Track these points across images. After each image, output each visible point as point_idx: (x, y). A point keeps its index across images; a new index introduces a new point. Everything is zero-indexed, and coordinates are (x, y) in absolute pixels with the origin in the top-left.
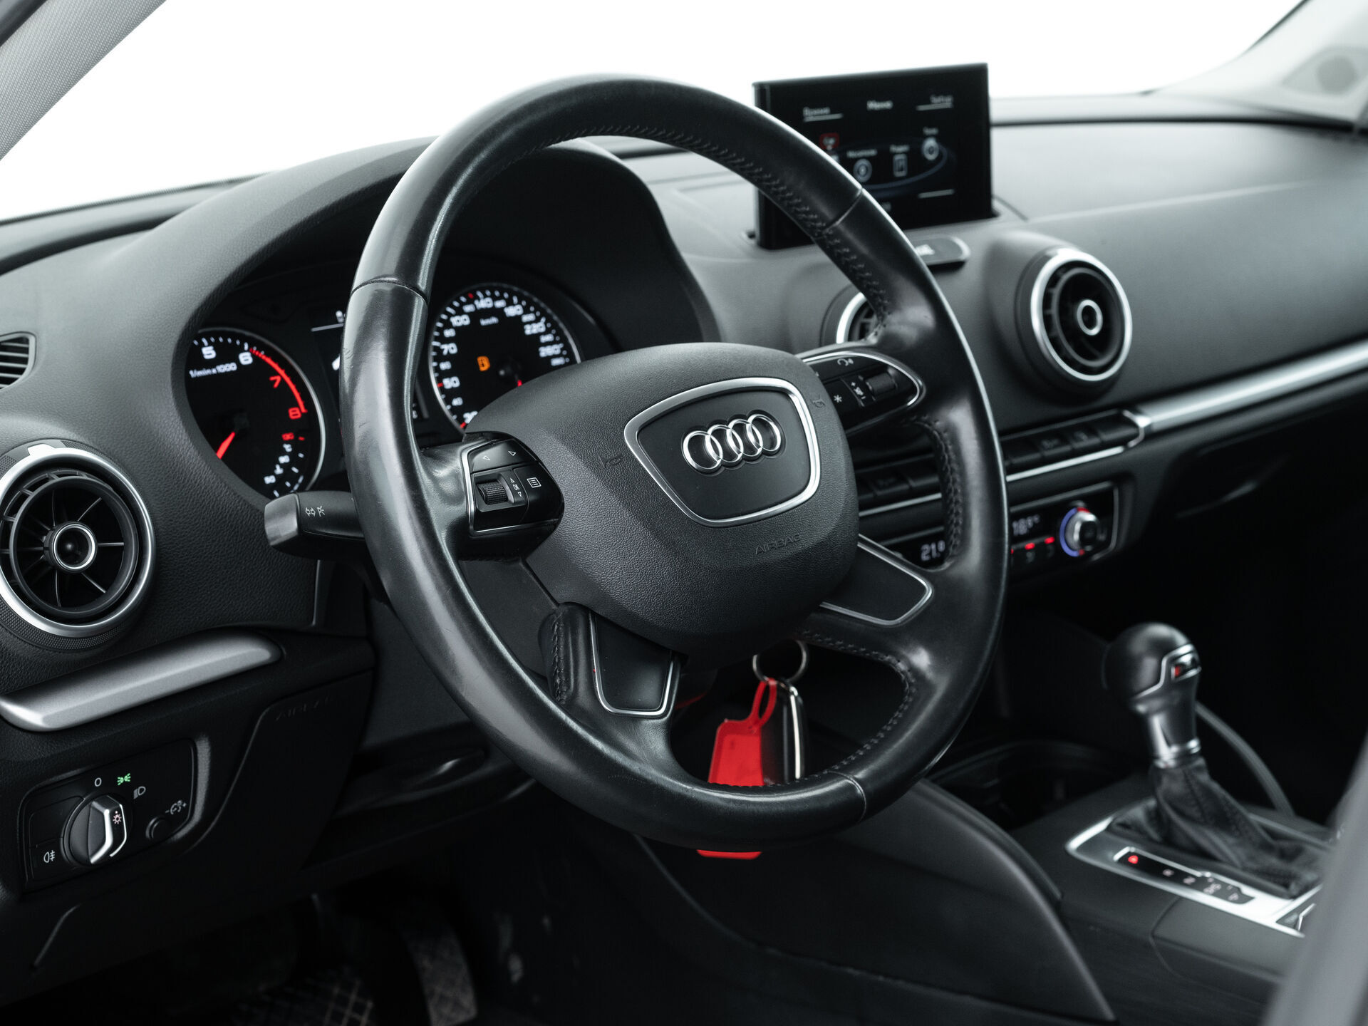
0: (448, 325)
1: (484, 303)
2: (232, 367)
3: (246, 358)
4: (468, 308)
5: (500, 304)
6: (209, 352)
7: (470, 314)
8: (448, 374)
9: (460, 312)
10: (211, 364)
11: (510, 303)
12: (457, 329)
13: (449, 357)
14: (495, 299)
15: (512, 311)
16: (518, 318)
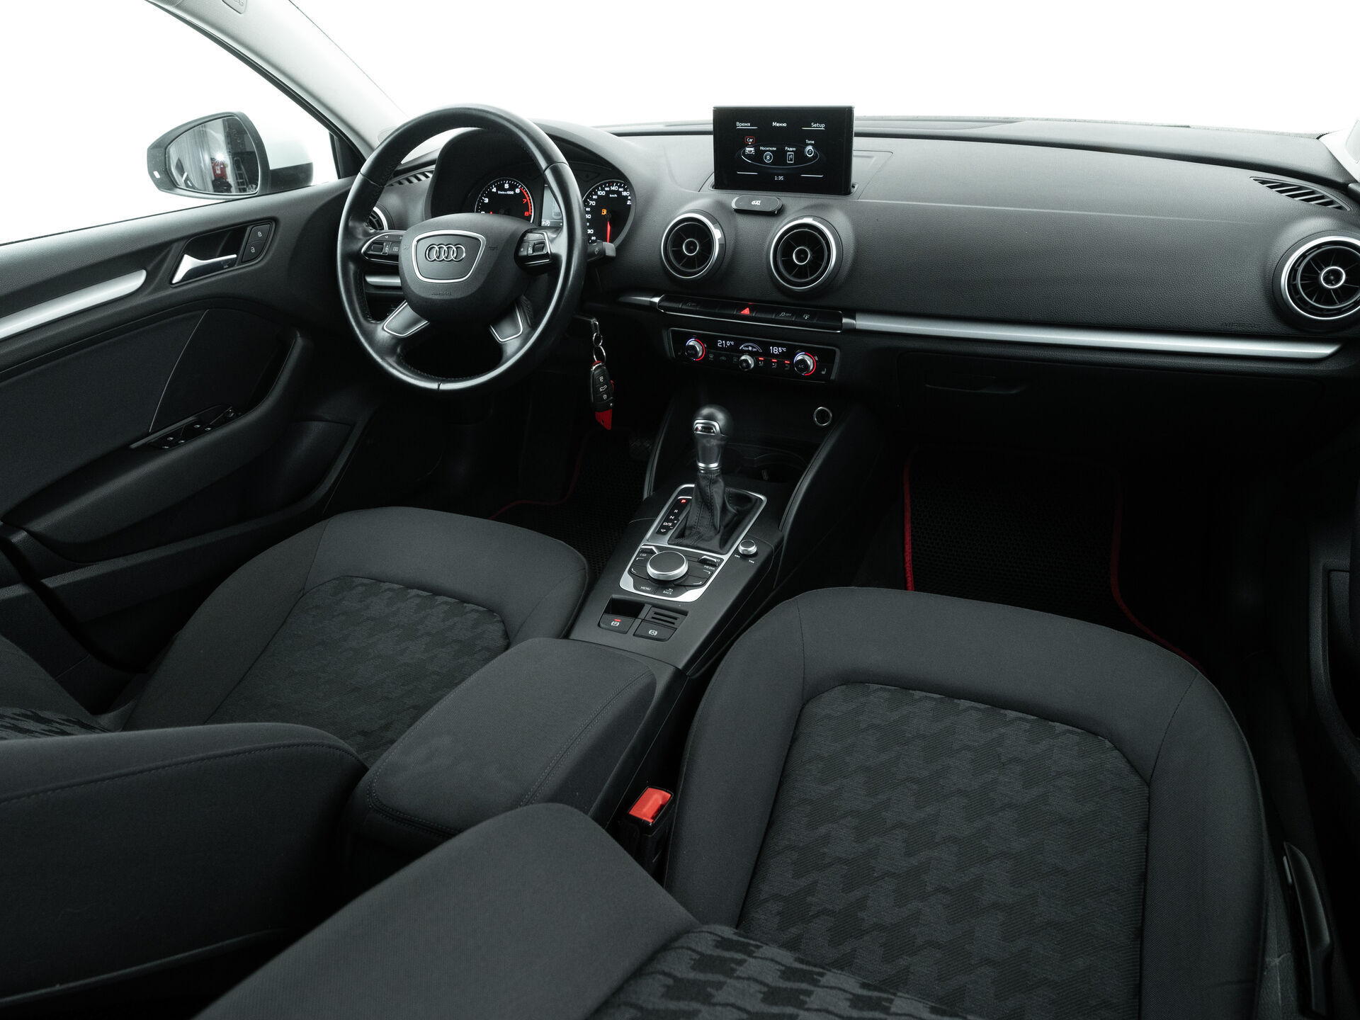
0: (596, 194)
1: (614, 188)
2: (512, 193)
3: (518, 191)
4: (607, 189)
5: (620, 190)
6: (507, 186)
7: (606, 191)
8: (588, 213)
9: (603, 190)
10: (506, 190)
11: (625, 190)
12: (598, 196)
13: (591, 207)
14: (620, 187)
15: (625, 194)
16: (627, 197)
